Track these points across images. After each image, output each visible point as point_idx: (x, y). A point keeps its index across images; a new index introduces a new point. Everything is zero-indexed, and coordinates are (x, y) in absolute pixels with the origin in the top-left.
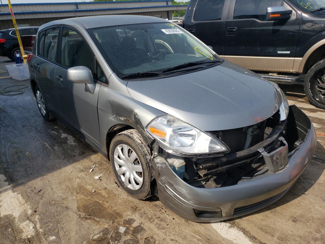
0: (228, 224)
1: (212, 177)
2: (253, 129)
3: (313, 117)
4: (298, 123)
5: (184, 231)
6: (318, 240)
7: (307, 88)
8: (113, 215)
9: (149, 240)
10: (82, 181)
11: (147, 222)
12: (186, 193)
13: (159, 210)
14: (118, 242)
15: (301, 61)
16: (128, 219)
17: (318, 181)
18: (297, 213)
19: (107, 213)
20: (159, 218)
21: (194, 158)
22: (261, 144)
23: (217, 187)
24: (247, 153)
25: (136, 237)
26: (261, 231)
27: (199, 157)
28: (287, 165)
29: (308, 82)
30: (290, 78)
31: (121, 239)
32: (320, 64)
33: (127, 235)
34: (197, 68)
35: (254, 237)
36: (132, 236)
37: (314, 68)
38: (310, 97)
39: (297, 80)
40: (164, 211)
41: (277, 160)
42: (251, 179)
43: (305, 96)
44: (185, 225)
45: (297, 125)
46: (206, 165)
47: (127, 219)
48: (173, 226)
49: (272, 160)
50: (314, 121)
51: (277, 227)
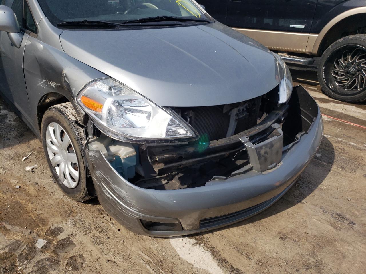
0: (193, 241)
1: (177, 174)
2: (238, 111)
3: (324, 108)
4: (303, 110)
5: (130, 247)
6: (311, 268)
7: (321, 73)
8: (35, 221)
9: (75, 260)
10: (6, 172)
11: (80, 234)
12: (126, 196)
13: (102, 216)
14: (27, 263)
15: (317, 39)
16: (55, 228)
17: (320, 186)
18: (288, 227)
19: (26, 219)
20: (99, 227)
21: (143, 144)
22: (247, 133)
23: (180, 189)
24: (225, 143)
25: (57, 254)
26: (236, 252)
27: (151, 144)
28: (280, 162)
29: (323, 65)
30: (302, 59)
31: (34, 257)
32: (339, 42)
33: (46, 251)
34: (174, 24)
35: (225, 261)
36: (52, 253)
37: (331, 48)
38: (323, 85)
39: (310, 63)
40: (108, 219)
41: (266, 155)
42: (226, 179)
43: (318, 84)
44: (133, 239)
45: (302, 113)
46: (162, 156)
47: (53, 229)
48: (116, 240)
49: (259, 154)
50: (325, 113)
51: (258, 246)
